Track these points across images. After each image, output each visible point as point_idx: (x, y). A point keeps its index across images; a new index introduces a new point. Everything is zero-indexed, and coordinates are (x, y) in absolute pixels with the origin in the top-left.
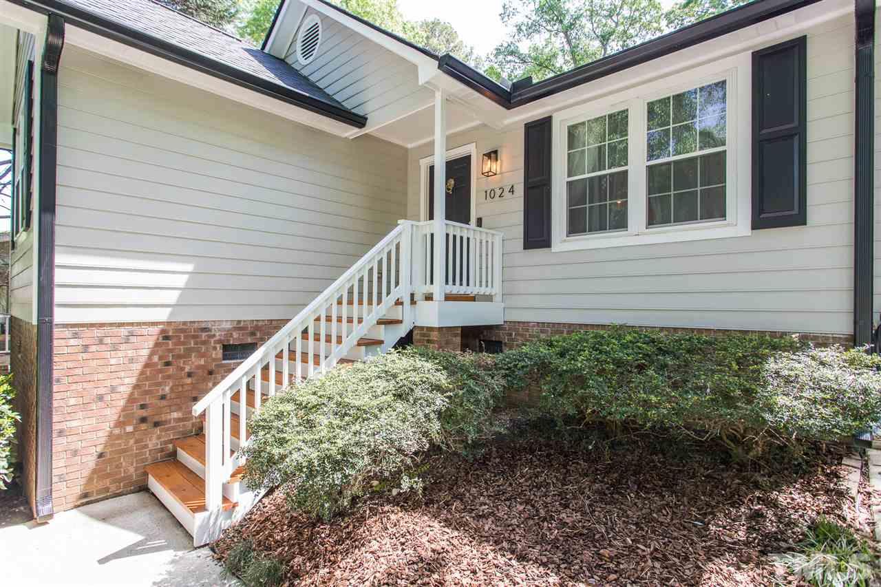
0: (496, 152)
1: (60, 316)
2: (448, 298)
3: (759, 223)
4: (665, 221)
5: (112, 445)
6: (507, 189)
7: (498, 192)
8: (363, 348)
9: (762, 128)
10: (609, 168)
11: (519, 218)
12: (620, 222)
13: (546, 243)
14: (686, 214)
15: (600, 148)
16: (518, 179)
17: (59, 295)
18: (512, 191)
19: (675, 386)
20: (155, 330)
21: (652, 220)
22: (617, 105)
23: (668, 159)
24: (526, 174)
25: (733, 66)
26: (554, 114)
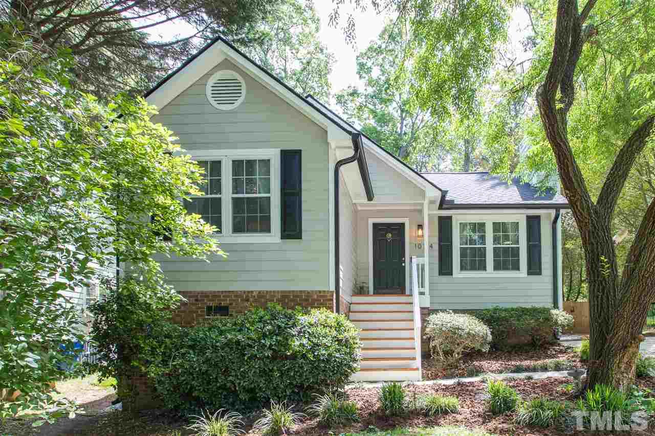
3: (529, 273)
9: (529, 242)
10: (478, 244)
11: (436, 260)
12: (483, 267)
13: (451, 274)
16: (435, 241)
18: (432, 246)
21: (495, 269)
22: (482, 220)
23: (500, 246)
24: (440, 240)
25: (520, 217)
26: (453, 216)
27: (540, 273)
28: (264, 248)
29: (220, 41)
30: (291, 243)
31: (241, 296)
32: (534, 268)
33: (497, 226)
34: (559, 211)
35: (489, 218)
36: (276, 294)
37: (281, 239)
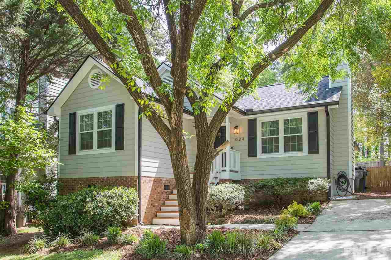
0: (238, 127)
1: (143, 174)
2: (231, 171)
3: (309, 153)
4: (289, 151)
5: (147, 210)
6: (242, 138)
7: (239, 139)
8: (211, 184)
9: (310, 130)
10: (274, 135)
11: (246, 148)
12: (277, 150)
13: (255, 156)
14: (294, 149)
15: (270, 130)
16: (246, 136)
17: (143, 169)
18: (243, 139)
19: (292, 187)
20: (153, 179)
21: (285, 151)
22: (276, 119)
23: (289, 135)
24: (249, 135)
25: (303, 114)
26: (257, 118)
27: (317, 152)
28: (109, 155)
29: (90, 57)
30: (121, 152)
31: (100, 180)
32: (313, 149)
33: (286, 122)
34: (327, 108)
35: (281, 117)
36: (114, 178)
37: (115, 150)
